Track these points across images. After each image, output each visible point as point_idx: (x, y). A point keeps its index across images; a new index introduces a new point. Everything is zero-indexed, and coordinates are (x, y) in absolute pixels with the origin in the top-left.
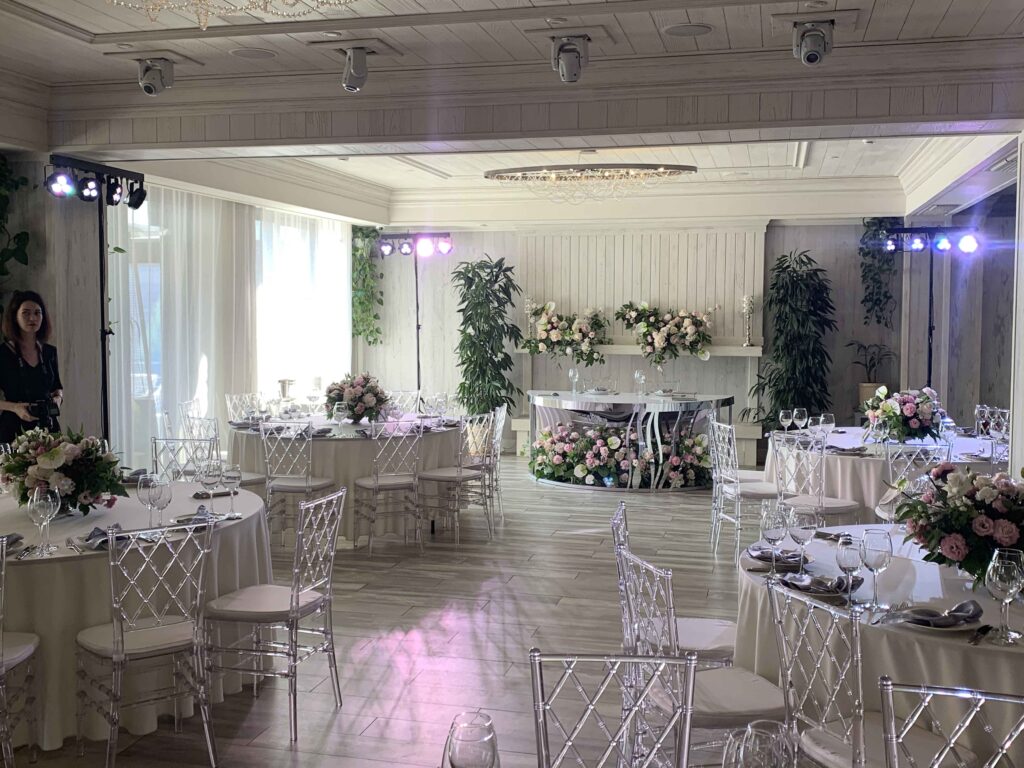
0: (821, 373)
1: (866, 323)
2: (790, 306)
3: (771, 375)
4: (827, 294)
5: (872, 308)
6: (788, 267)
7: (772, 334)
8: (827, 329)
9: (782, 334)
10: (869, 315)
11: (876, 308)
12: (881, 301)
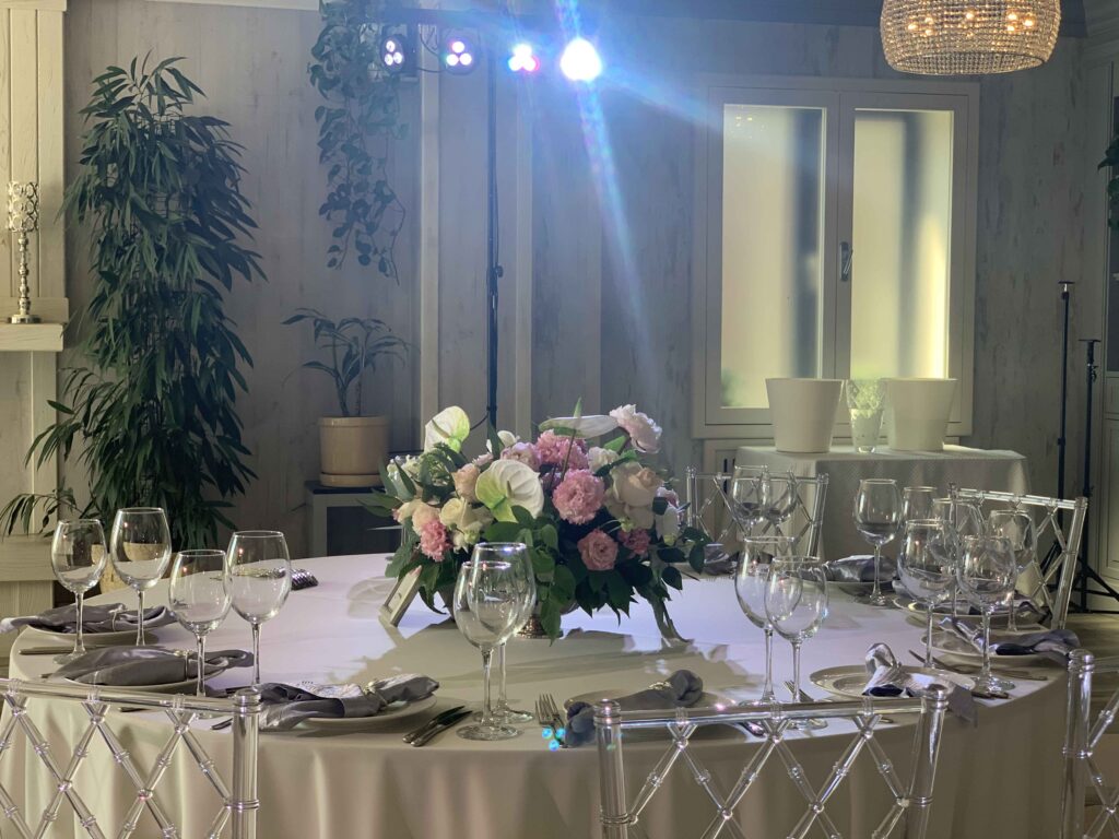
0: (223, 393)
1: (332, 263)
2: (135, 207)
3: (90, 401)
4: (235, 183)
5: (347, 226)
6: (128, 101)
7: (91, 286)
8: (236, 275)
9: (114, 288)
10: (339, 242)
11: (356, 226)
12: (367, 208)
